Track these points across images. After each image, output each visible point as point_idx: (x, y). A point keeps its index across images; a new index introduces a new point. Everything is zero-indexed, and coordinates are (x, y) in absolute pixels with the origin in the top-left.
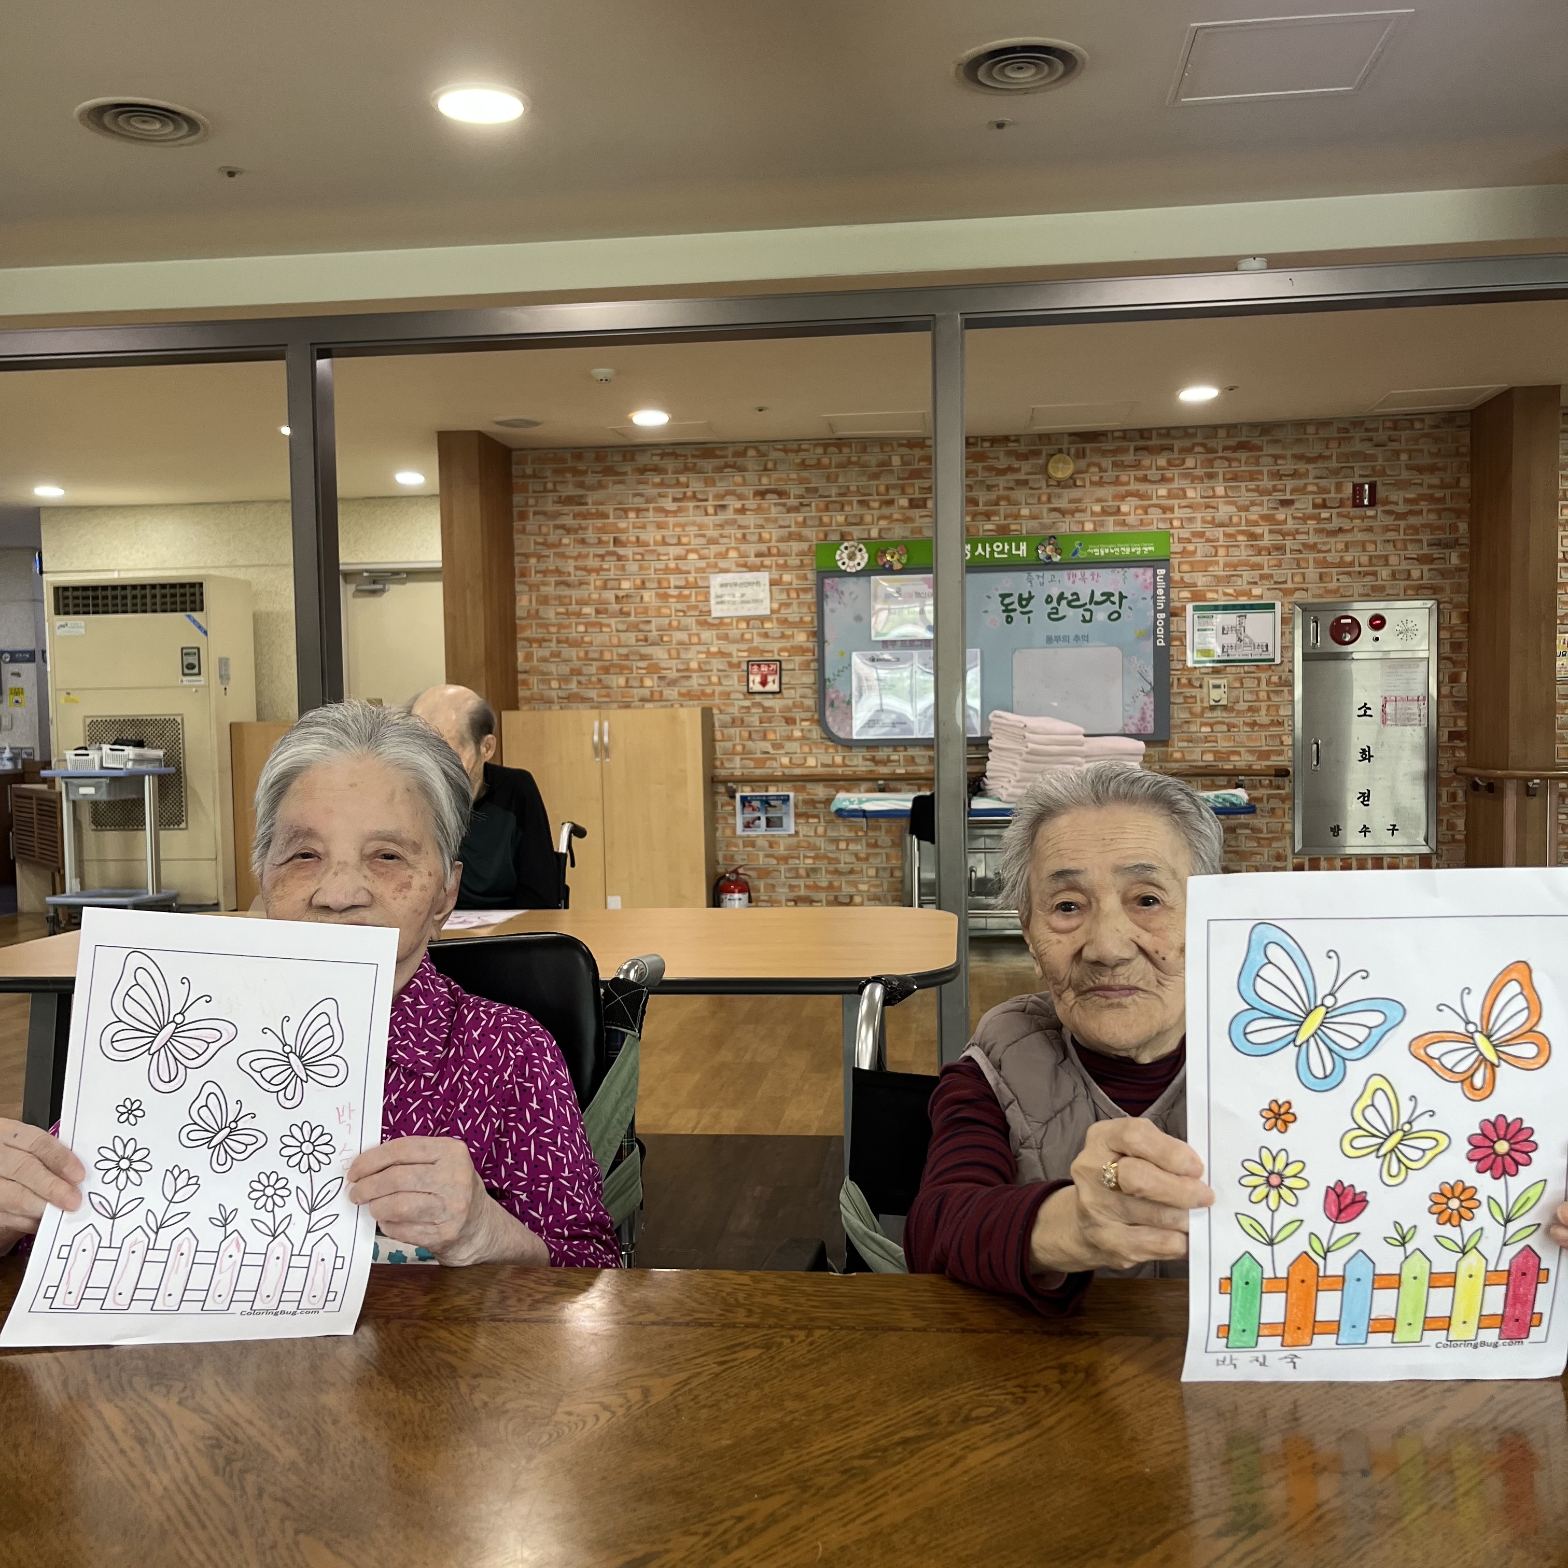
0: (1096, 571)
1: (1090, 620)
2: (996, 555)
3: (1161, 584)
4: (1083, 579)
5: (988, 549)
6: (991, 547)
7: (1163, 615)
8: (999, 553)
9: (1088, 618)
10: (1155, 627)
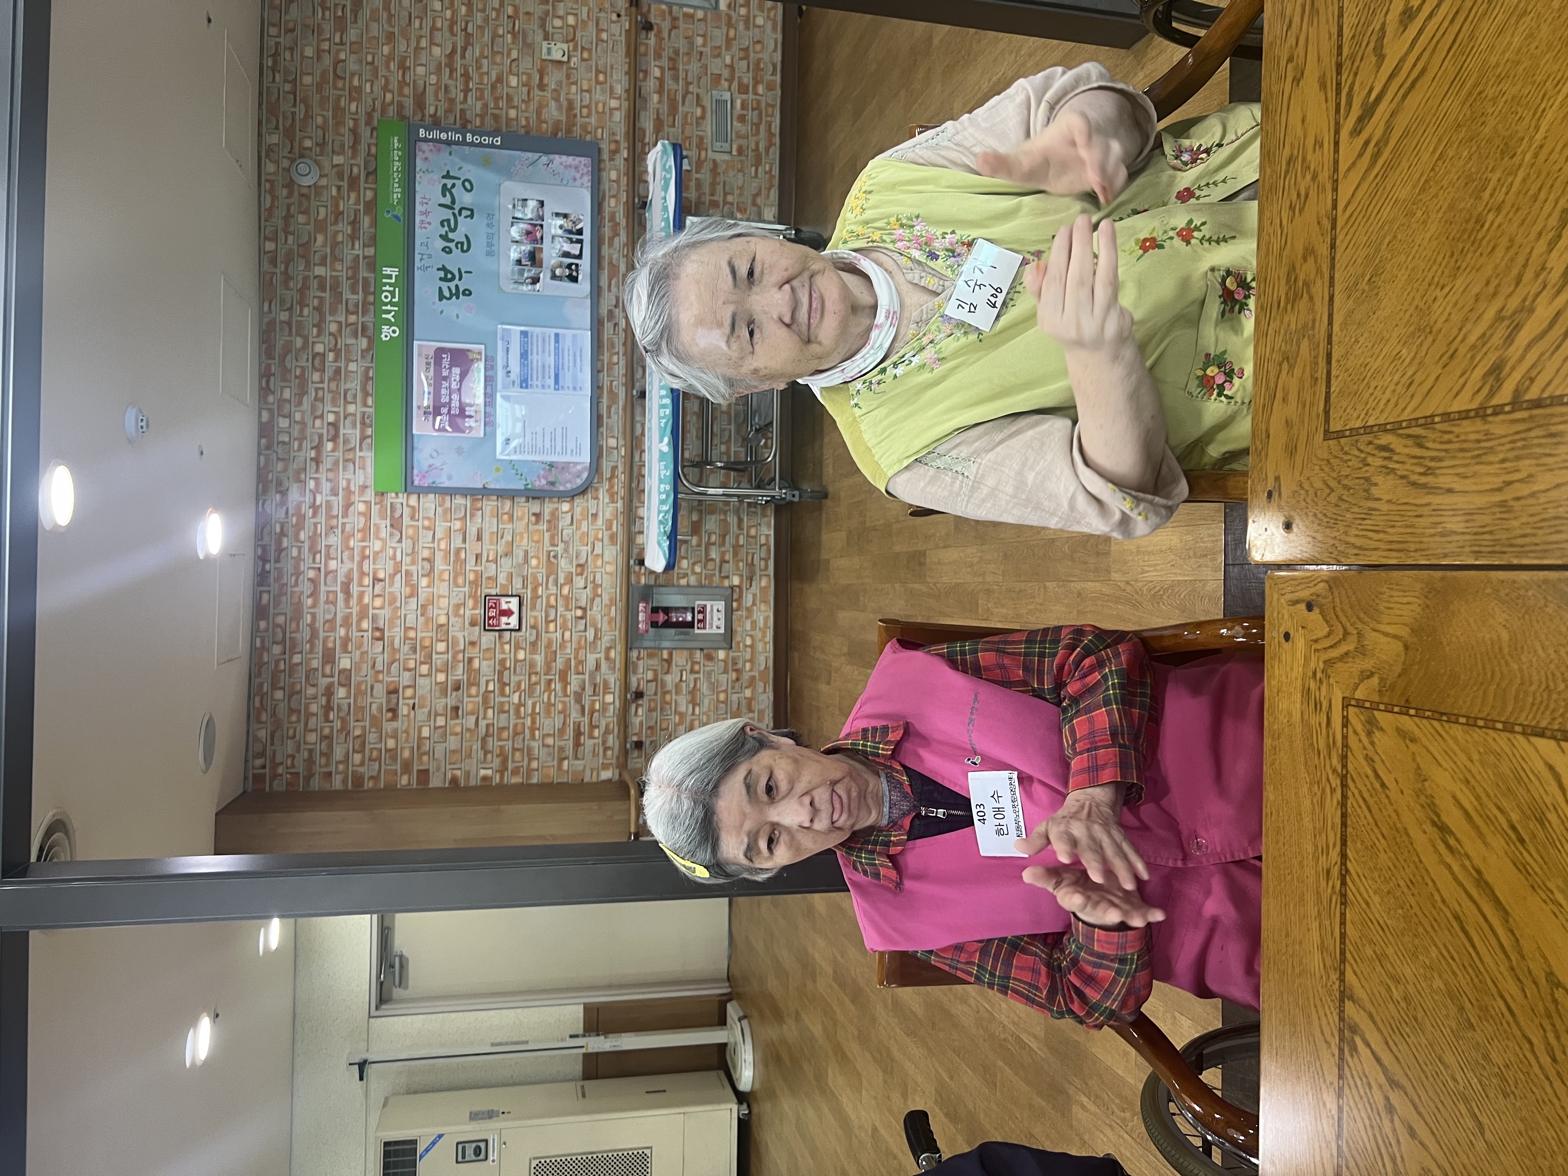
0: (418, 199)
1: (472, 211)
3: (435, 134)
4: (426, 213)
5: (389, 307)
6: (386, 304)
7: (469, 136)
8: (393, 297)
9: (469, 213)
10: (480, 145)
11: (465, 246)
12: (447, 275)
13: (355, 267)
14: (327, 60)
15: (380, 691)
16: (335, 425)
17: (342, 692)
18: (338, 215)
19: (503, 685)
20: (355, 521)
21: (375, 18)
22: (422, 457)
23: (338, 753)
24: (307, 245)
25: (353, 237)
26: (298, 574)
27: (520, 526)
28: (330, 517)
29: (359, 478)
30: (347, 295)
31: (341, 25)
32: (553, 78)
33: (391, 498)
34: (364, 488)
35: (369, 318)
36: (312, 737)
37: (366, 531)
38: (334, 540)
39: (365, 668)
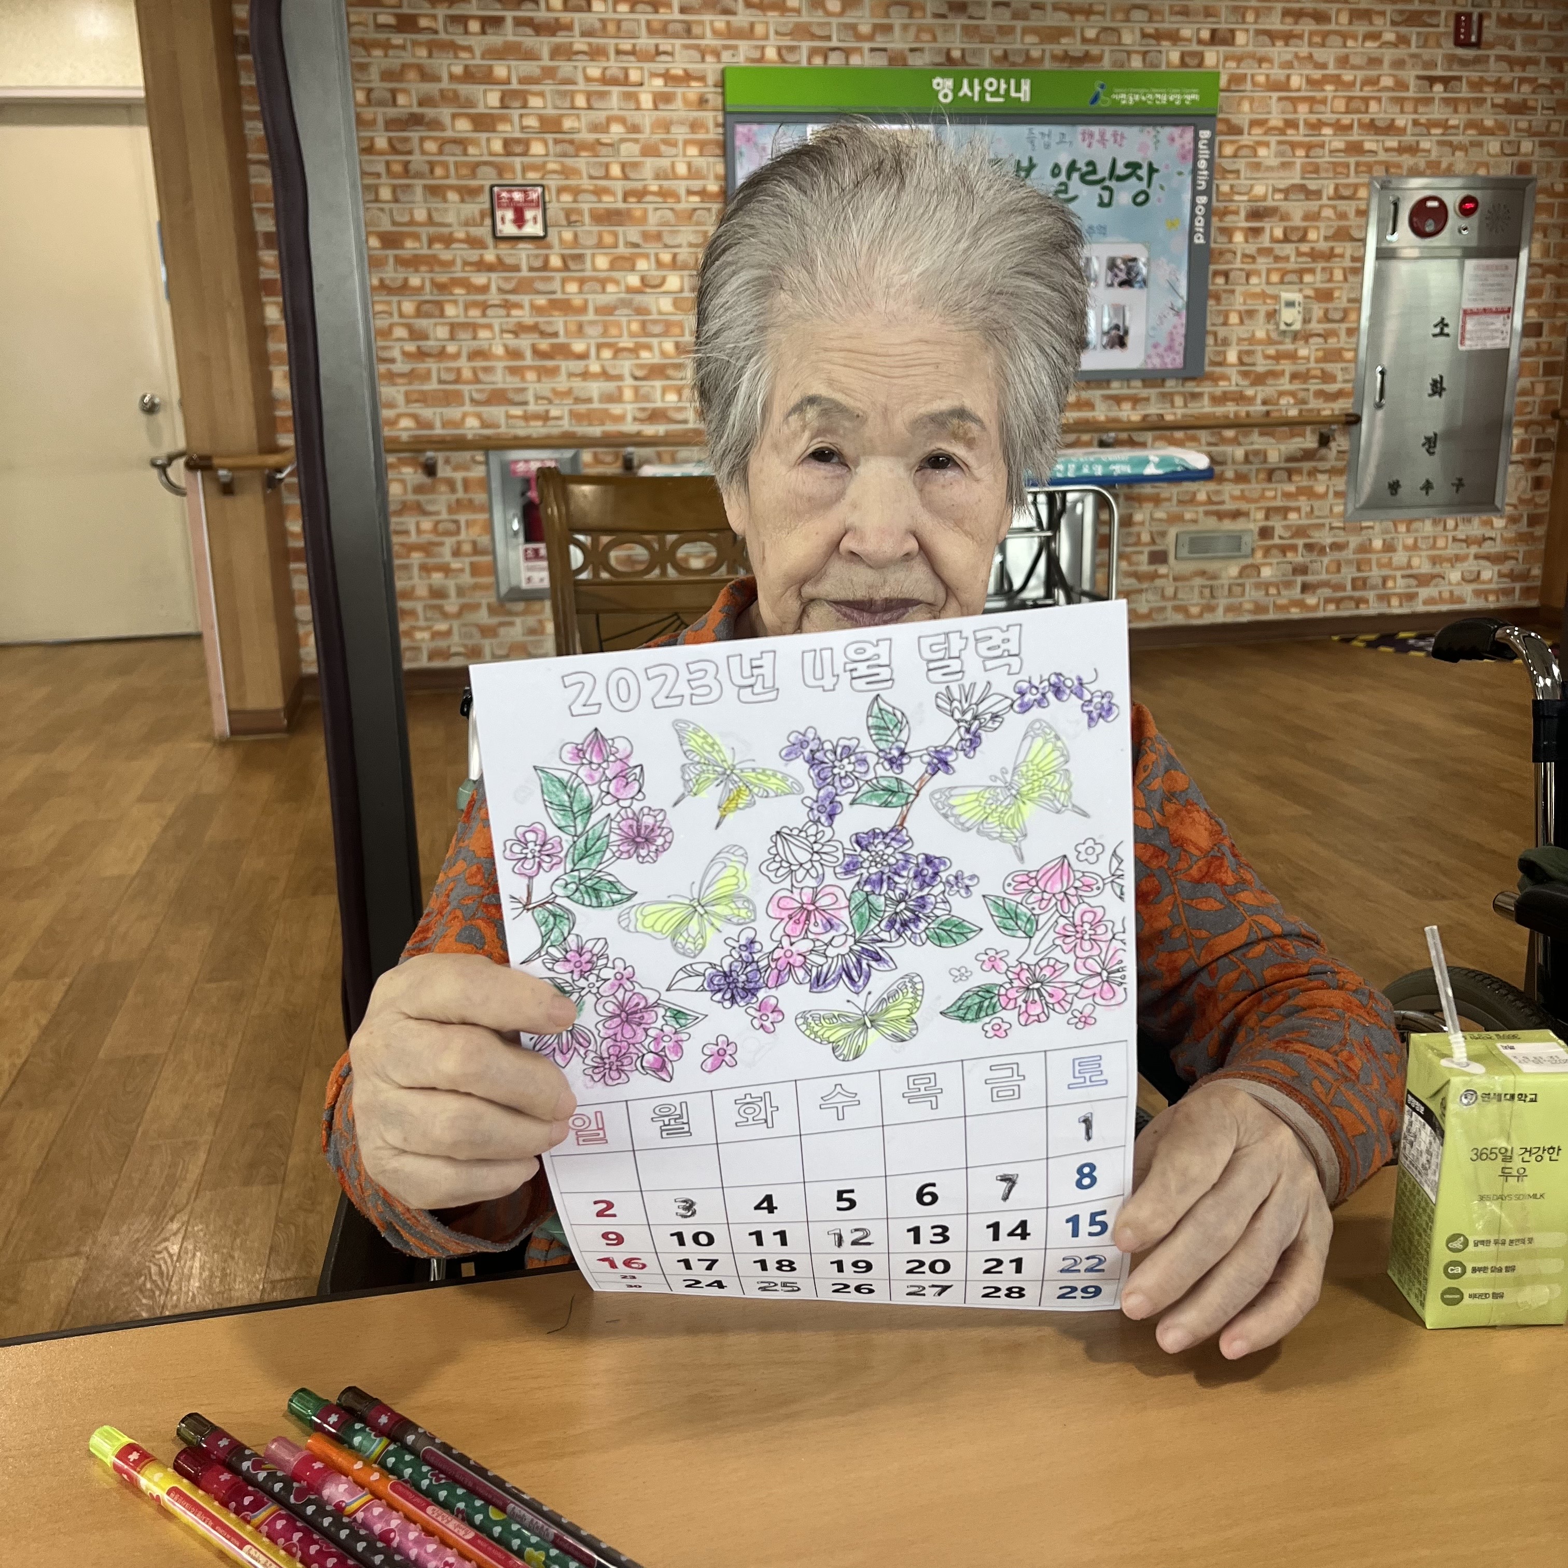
0: (1120, 129)
1: (1109, 204)
2: (988, 99)
3: (1204, 153)
4: (1103, 141)
5: (977, 88)
6: (981, 84)
7: (1202, 200)
8: (993, 94)
9: (1106, 200)
10: (1193, 216)
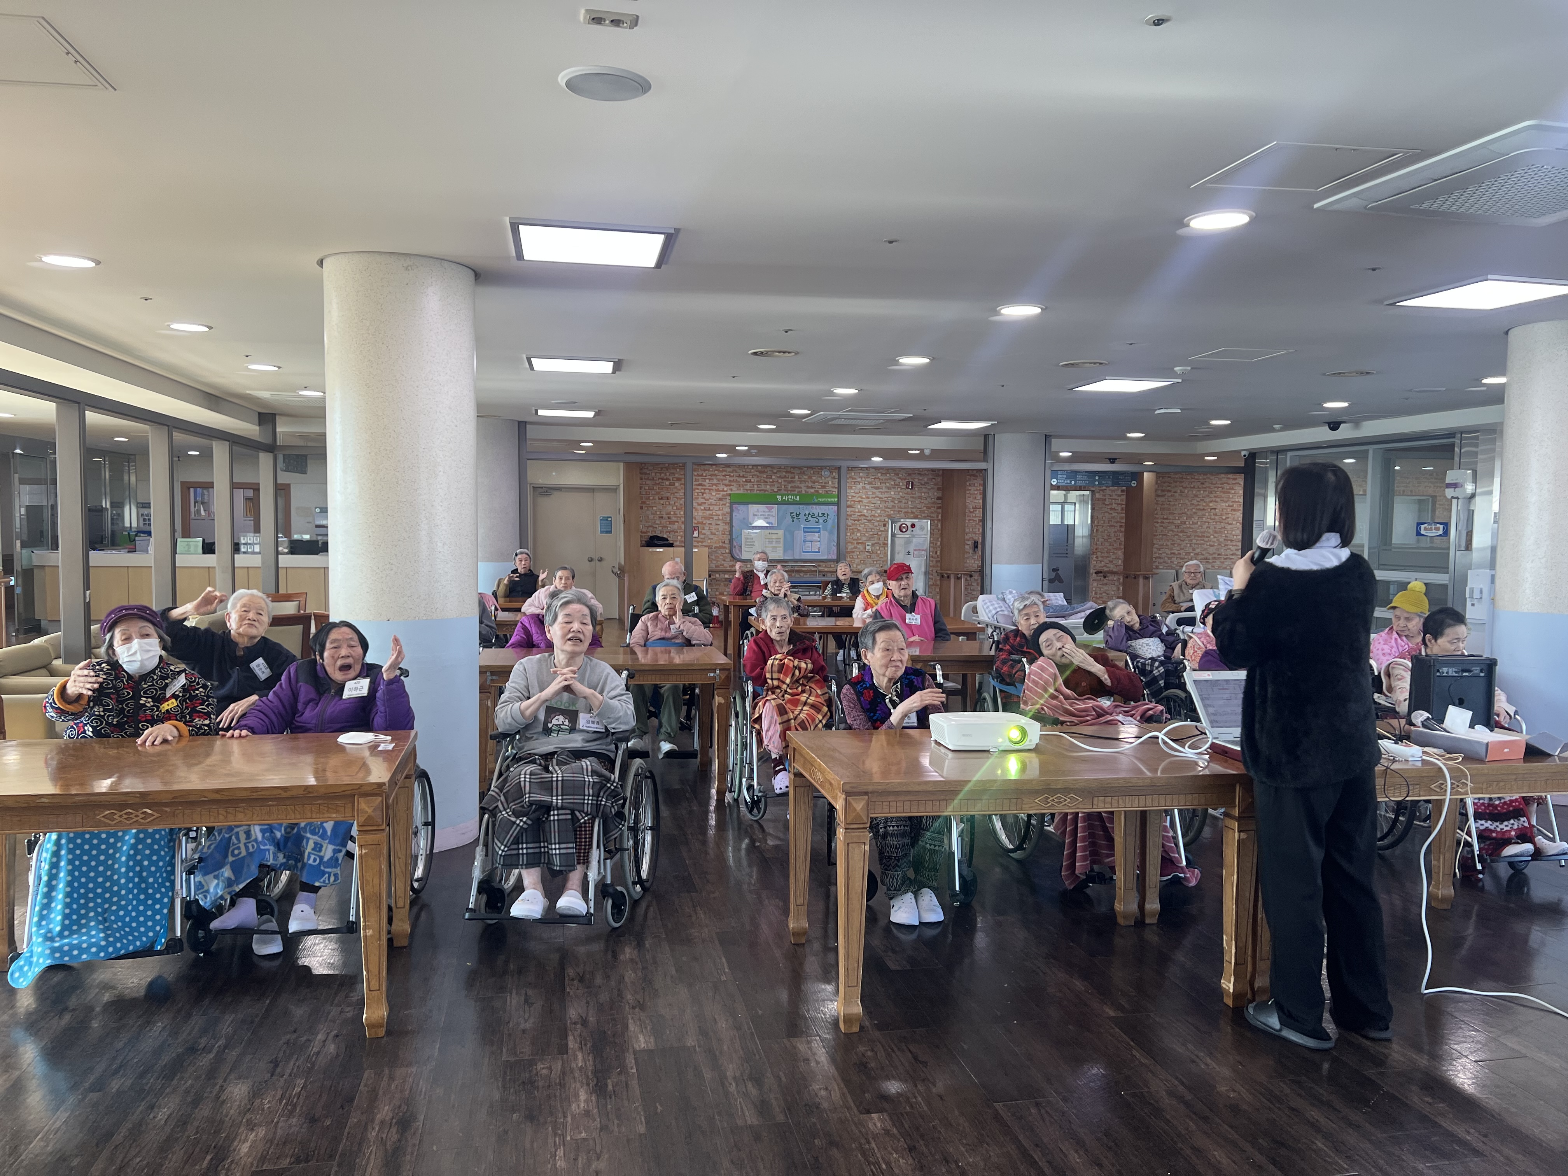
0: (820, 506)
4: (816, 508)
8: (790, 499)
9: (817, 521)
11: (807, 520)
12: (798, 515)
13: (798, 487)
14: (859, 480)
15: (668, 495)
16: (750, 481)
17: (668, 483)
18: (814, 482)
19: (670, 532)
20: (721, 487)
21: (873, 493)
22: (741, 507)
23: (648, 482)
24: (804, 473)
25: (808, 487)
26: (705, 470)
27: (721, 537)
28: (722, 480)
29: (734, 489)
30: (790, 485)
31: (870, 483)
32: (860, 546)
33: (728, 498)
34: (731, 490)
35: (783, 492)
36: (653, 474)
37: (718, 490)
38: (715, 481)
39: (675, 490)
